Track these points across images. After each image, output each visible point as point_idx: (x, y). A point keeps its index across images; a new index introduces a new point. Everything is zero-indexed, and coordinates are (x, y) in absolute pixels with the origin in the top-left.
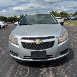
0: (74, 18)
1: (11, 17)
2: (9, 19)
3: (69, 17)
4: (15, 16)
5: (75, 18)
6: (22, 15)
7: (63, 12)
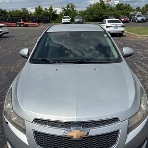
0: (144, 17)
1: (17, 11)
2: (12, 14)
3: (134, 16)
4: (24, 9)
5: (145, 19)
6: (40, 7)
7: (122, 5)
